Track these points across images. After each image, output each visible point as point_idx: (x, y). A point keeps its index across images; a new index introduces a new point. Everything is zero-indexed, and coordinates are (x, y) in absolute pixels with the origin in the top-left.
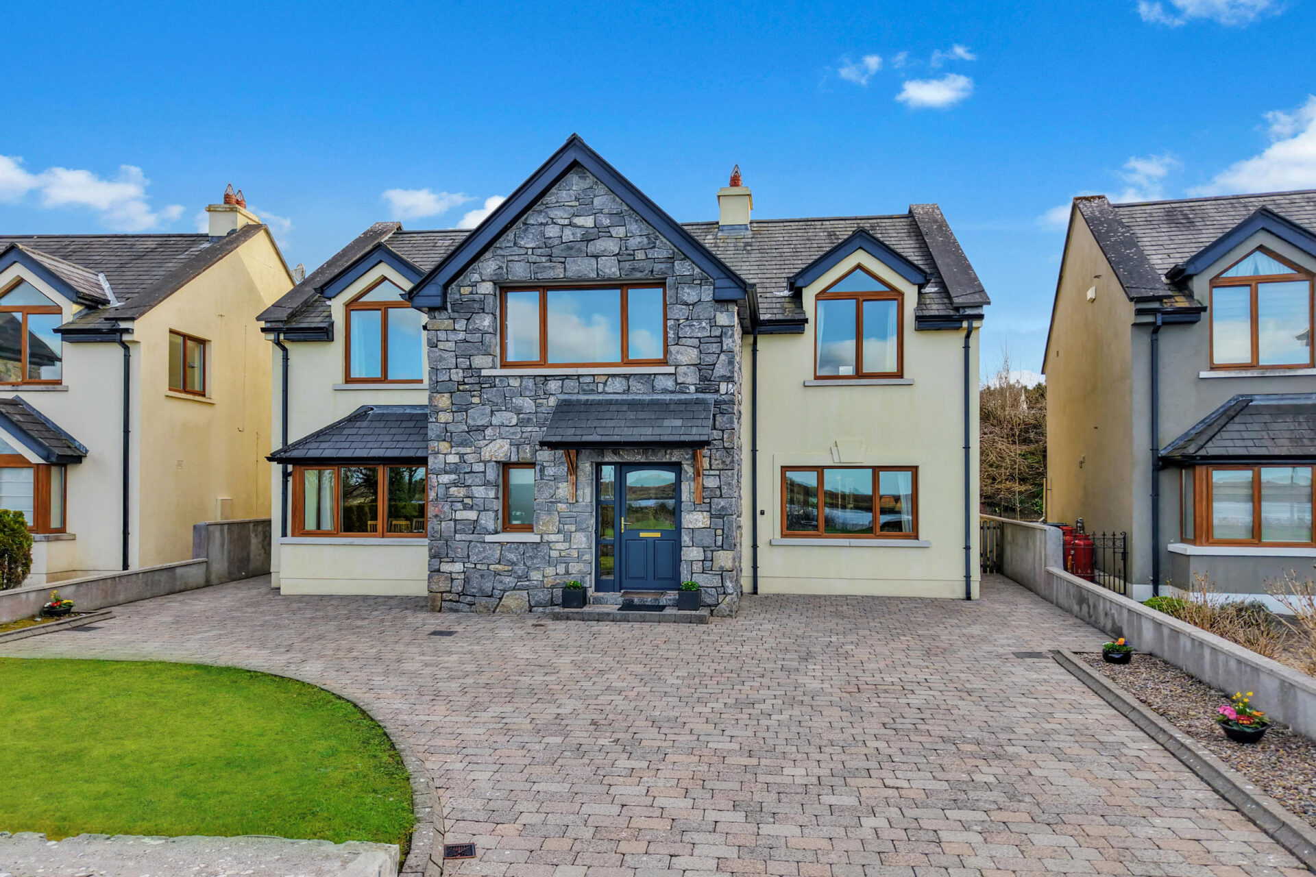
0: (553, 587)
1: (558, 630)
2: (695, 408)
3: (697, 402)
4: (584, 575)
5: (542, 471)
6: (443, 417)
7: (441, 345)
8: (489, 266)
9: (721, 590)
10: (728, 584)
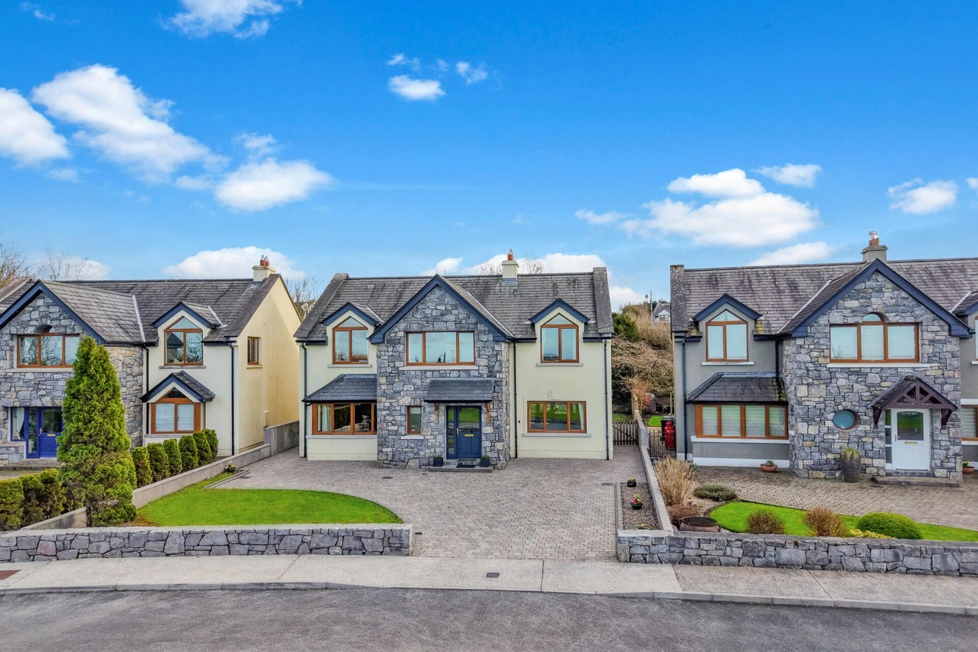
0: (429, 458)
1: (433, 476)
2: (486, 384)
3: (488, 382)
4: (442, 453)
5: (424, 409)
6: (383, 387)
7: (382, 357)
8: (402, 325)
9: (498, 459)
10: (501, 456)
